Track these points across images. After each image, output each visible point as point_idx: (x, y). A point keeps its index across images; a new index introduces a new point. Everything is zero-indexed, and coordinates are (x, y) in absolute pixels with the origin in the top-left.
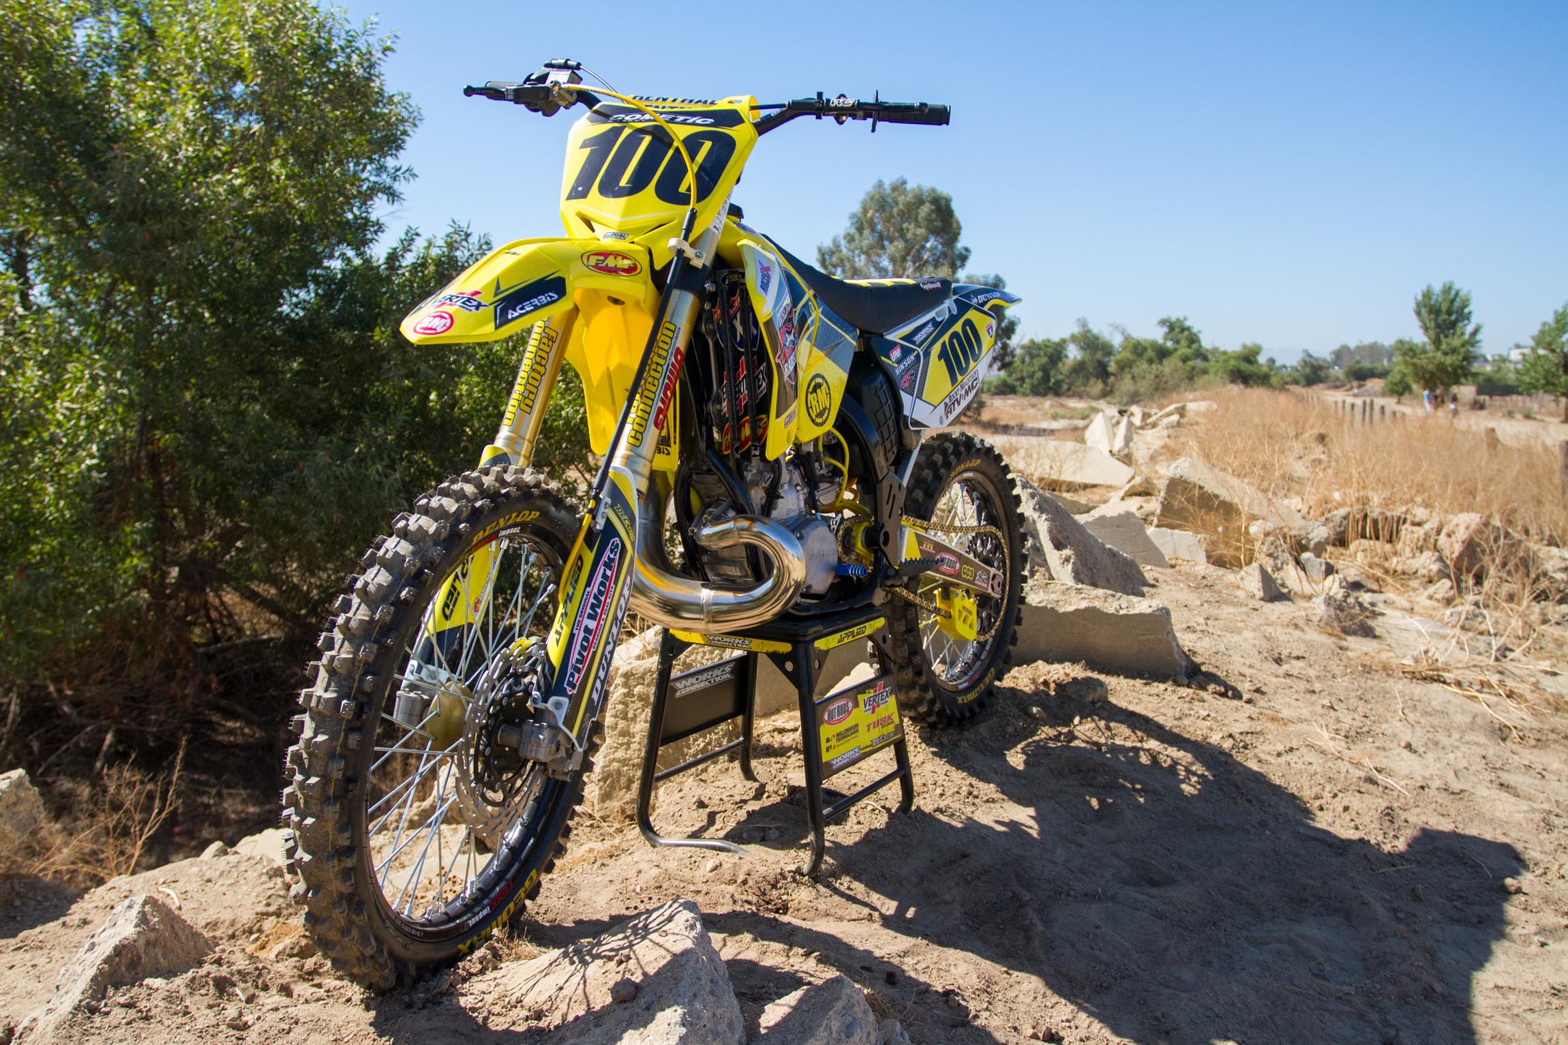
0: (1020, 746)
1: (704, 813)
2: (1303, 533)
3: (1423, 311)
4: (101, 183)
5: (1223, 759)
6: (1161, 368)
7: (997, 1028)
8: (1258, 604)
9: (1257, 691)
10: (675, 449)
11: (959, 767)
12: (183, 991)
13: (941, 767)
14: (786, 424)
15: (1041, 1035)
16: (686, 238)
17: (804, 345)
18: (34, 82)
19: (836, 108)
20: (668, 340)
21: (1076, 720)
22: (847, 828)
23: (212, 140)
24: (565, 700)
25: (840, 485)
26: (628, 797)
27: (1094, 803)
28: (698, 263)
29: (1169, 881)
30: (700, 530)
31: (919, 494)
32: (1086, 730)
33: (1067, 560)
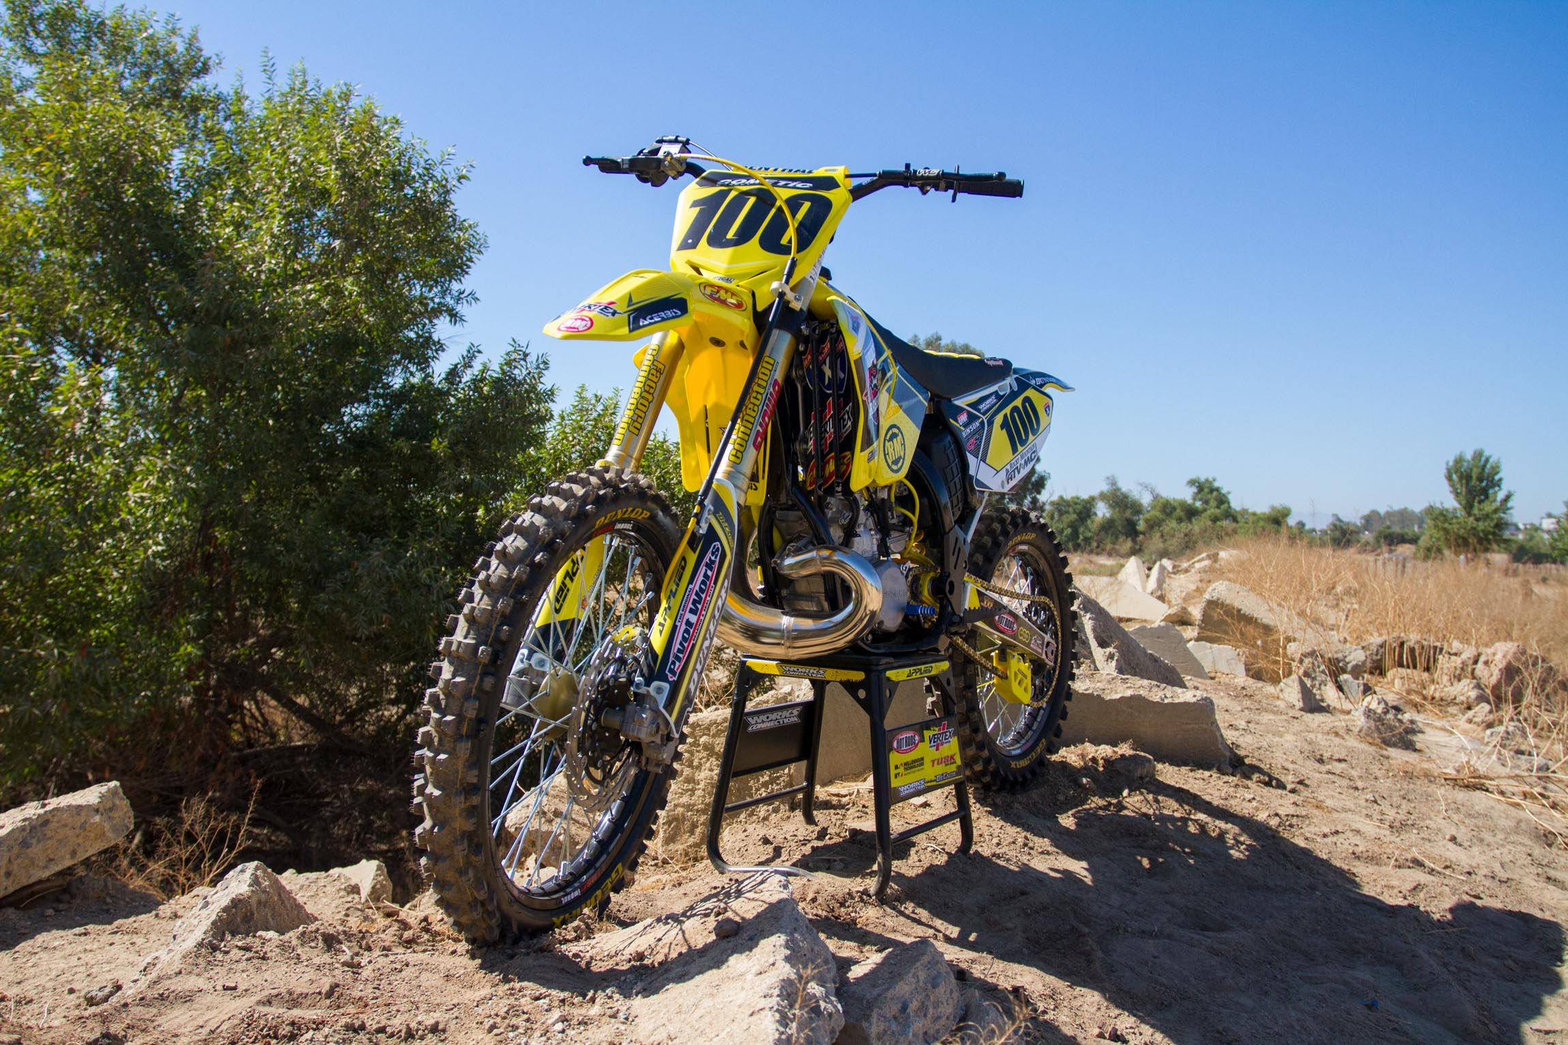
0: (1070, 813)
1: (770, 848)
2: (1340, 656)
3: (1455, 477)
4: (191, 288)
5: (1270, 833)
6: (1190, 526)
7: (1065, 1023)
8: (1298, 714)
9: (1301, 782)
10: (763, 484)
11: (1013, 824)
12: (295, 942)
13: (997, 823)
14: (869, 460)
15: (1107, 1035)
16: (787, 282)
17: (884, 396)
18: (134, 194)
19: (922, 178)
20: (767, 372)
21: (1125, 793)
22: (910, 862)
23: (294, 253)
24: (666, 686)
25: (910, 535)
26: (691, 840)
27: (1145, 863)
28: (796, 306)
29: (1222, 928)
30: (783, 560)
31: (979, 558)
32: (1135, 803)
33: (1111, 657)
